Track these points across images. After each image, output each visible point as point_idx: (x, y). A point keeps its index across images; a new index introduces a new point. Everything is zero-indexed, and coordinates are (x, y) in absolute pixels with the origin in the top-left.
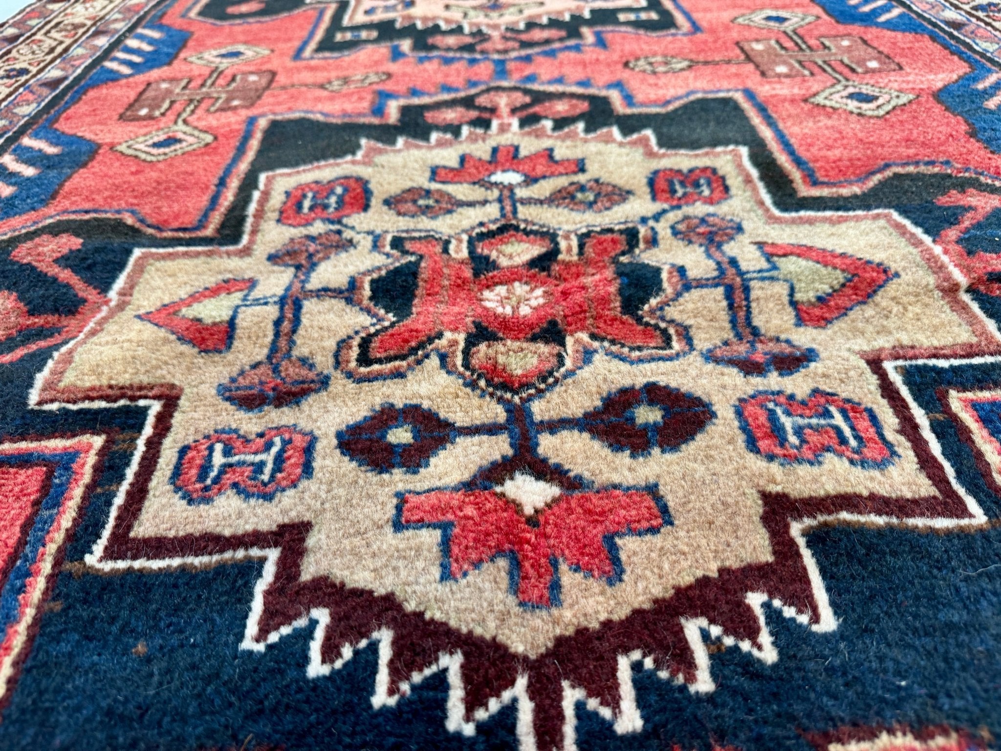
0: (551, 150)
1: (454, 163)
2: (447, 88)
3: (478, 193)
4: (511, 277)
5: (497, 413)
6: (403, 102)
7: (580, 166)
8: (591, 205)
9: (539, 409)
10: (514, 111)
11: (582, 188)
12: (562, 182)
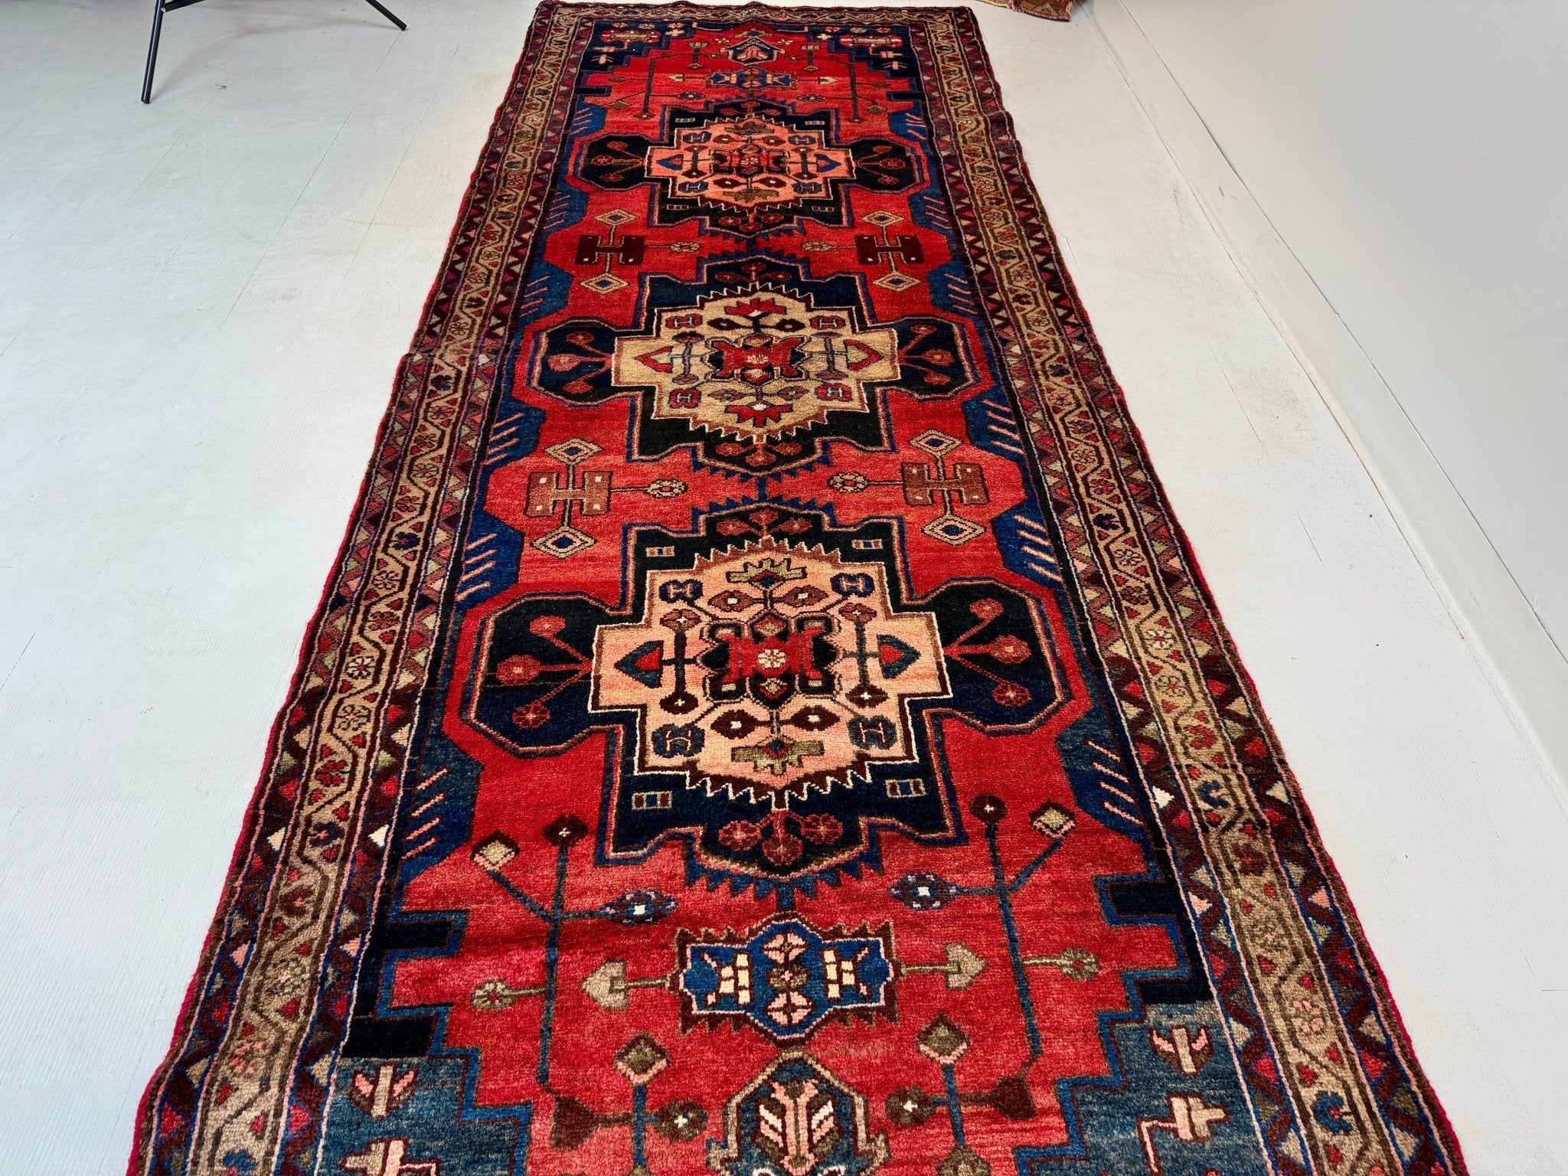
0: (739, 421)
1: (784, 416)
2: (792, 473)
3: (771, 400)
4: (758, 366)
5: (763, 330)
6: (816, 456)
7: (727, 410)
8: (727, 392)
9: (752, 331)
10: (755, 450)
11: (728, 399)
12: (737, 402)
